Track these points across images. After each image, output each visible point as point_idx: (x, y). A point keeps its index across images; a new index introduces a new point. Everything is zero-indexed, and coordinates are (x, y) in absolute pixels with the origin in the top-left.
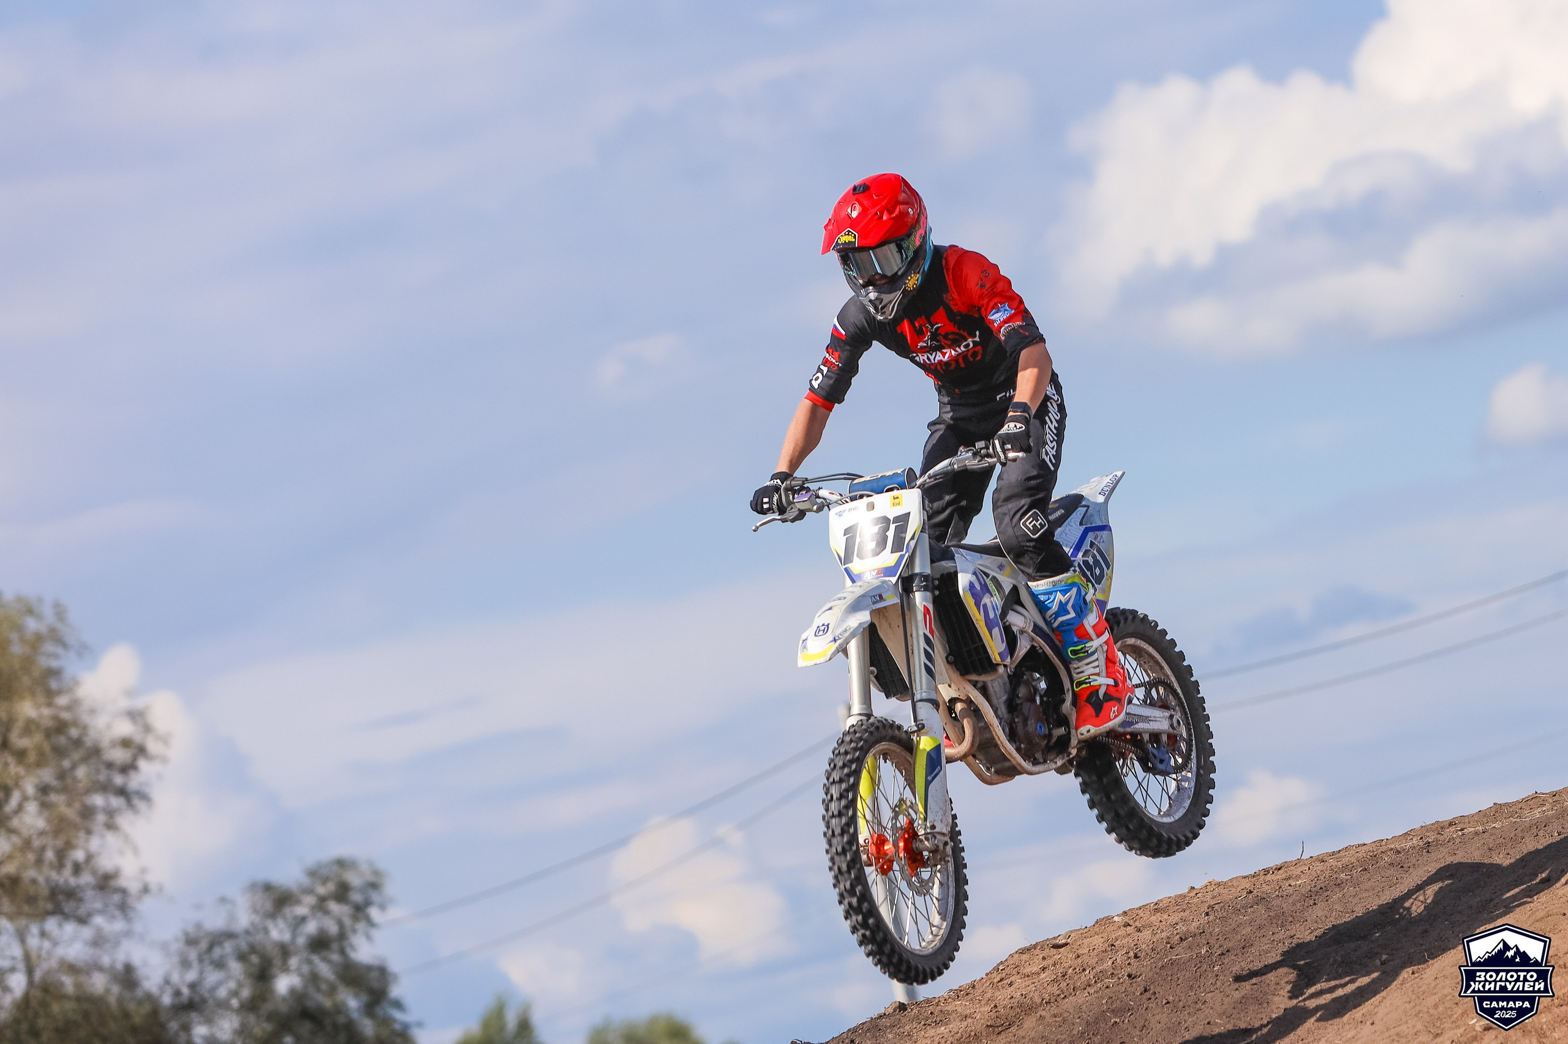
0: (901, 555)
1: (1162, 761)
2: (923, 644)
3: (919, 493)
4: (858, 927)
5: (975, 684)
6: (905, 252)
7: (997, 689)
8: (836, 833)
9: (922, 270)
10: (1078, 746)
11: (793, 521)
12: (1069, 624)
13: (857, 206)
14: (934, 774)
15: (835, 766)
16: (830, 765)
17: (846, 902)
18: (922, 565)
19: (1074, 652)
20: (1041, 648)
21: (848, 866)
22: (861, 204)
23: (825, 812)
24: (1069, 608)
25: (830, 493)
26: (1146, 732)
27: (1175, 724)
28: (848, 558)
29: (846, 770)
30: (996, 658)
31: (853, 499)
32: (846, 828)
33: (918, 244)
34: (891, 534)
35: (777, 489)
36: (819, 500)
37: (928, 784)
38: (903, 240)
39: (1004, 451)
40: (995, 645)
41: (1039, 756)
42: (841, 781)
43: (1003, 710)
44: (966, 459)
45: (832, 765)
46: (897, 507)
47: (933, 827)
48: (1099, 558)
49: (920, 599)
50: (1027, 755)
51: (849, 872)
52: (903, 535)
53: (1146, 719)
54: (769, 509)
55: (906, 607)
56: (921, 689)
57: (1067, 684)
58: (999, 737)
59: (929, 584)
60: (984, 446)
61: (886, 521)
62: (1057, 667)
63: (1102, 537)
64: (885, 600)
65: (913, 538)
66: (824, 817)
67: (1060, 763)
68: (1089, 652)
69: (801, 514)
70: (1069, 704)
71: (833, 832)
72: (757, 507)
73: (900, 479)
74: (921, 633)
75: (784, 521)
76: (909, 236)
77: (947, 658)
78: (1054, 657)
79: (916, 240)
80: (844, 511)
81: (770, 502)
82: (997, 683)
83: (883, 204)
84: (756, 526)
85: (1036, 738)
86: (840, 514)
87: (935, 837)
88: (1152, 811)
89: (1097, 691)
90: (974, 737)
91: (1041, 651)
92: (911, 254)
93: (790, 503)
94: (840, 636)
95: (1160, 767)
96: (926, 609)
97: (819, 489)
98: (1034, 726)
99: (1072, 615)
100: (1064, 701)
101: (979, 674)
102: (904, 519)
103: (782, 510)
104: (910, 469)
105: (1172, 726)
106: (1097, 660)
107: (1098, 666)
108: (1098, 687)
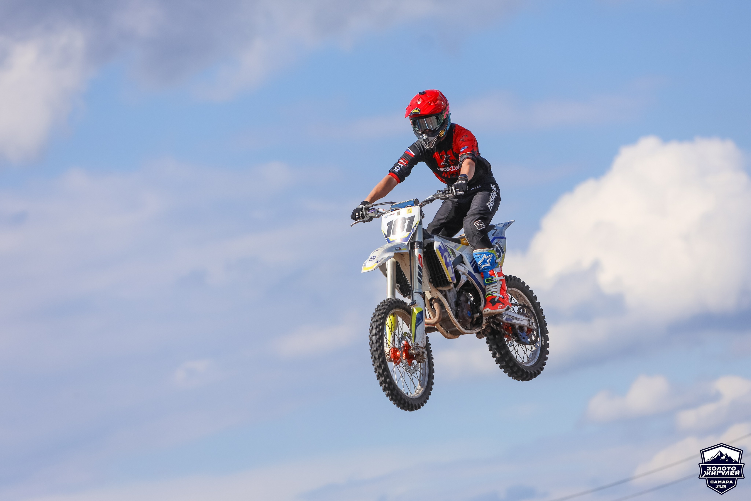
0: (410, 233)
1: (524, 338)
2: (417, 270)
3: (419, 208)
4: (383, 383)
5: (441, 292)
6: (439, 121)
7: (451, 296)
8: (374, 342)
9: (446, 129)
10: (486, 325)
11: (367, 221)
12: (487, 269)
13: (420, 99)
14: (419, 323)
15: (375, 315)
16: (373, 315)
17: (377, 372)
18: (419, 238)
19: (488, 281)
20: (471, 282)
21: (379, 356)
22: (422, 99)
23: (370, 334)
24: (488, 261)
25: (383, 210)
26: (517, 325)
27: (531, 324)
28: (388, 234)
29: (380, 317)
30: (450, 280)
31: (392, 211)
32: (378, 340)
33: (445, 117)
34: (406, 224)
35: (361, 209)
36: (378, 213)
37: (416, 326)
38: (439, 115)
39: (456, 191)
40: (449, 274)
41: (468, 326)
42: (377, 321)
43: (453, 305)
44: (439, 194)
45: (374, 315)
46: (410, 214)
47: (418, 344)
48: (499, 248)
49: (417, 251)
50: (463, 325)
51: (379, 359)
52: (411, 225)
53: (518, 319)
54: (359, 218)
55: (411, 254)
56: (416, 288)
57: (482, 298)
58: (451, 316)
59: (421, 245)
60: (447, 189)
61: (405, 219)
62: (478, 291)
63: (501, 241)
64: (401, 250)
65: (415, 226)
66: (369, 336)
67: (478, 331)
68: (494, 281)
69: (371, 219)
70: (482, 306)
71: (373, 342)
72: (353, 217)
73: (412, 203)
74: (417, 265)
75: (364, 222)
76: (441, 113)
77: (429, 280)
78: (477, 286)
79: (444, 116)
80: (388, 216)
81: (359, 215)
82: (451, 294)
83: (432, 99)
84: (352, 224)
85: (467, 317)
86: (386, 217)
87: (418, 349)
88: (519, 360)
89: (495, 298)
90: (440, 314)
91: (471, 283)
92: (442, 121)
93: (366, 214)
94: (380, 261)
95: (523, 340)
96: (420, 256)
97: (379, 208)
98: (466, 312)
99: (489, 265)
100: (480, 305)
101: (443, 287)
102: (412, 219)
103: (363, 217)
104: (416, 199)
105: (529, 324)
106: (497, 286)
107: (497, 289)
108: (495, 297)
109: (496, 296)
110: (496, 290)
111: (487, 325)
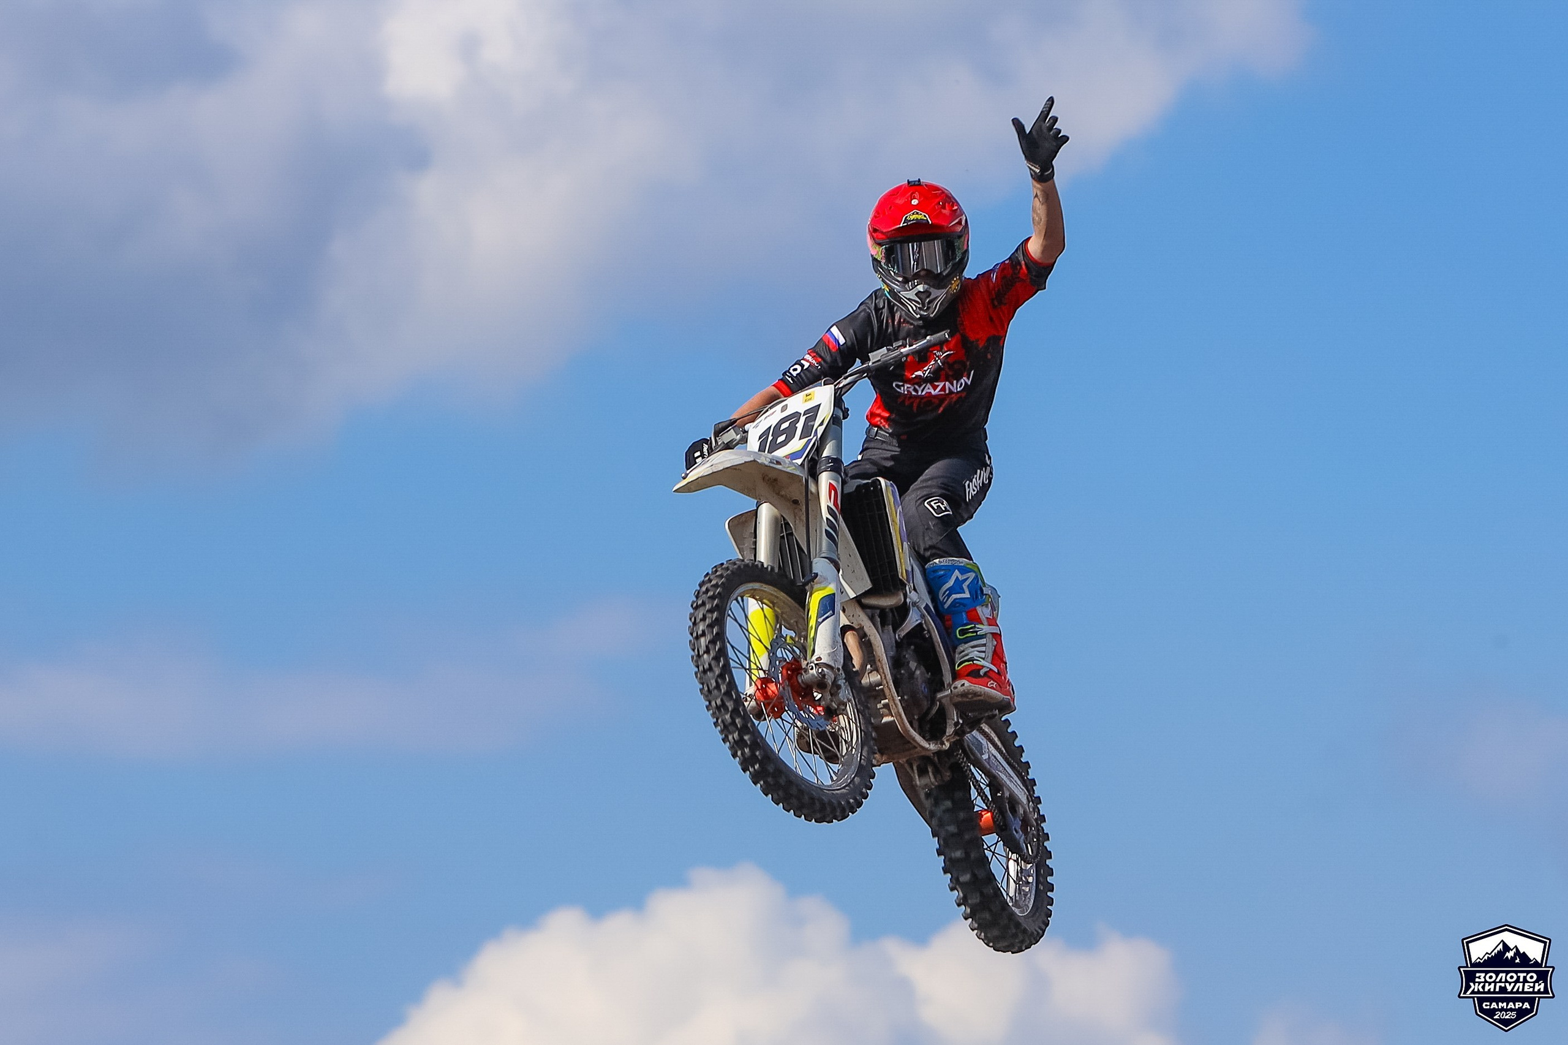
0: (809, 440)
2: (825, 514)
6: (954, 253)
12: (961, 604)
13: (916, 195)
14: (826, 617)
18: (832, 450)
19: (963, 632)
20: (927, 626)
24: (964, 587)
33: (964, 249)
34: (800, 424)
37: (818, 624)
38: (954, 238)
46: (808, 402)
47: (819, 659)
49: (826, 478)
50: (908, 710)
52: (812, 423)
56: (821, 551)
58: (885, 676)
59: (836, 465)
65: (821, 424)
68: (978, 633)
74: (824, 506)
76: (959, 237)
79: (963, 245)
86: (757, 426)
87: (821, 668)
89: (979, 670)
91: (926, 629)
92: (959, 255)
96: (832, 486)
99: (967, 595)
101: (880, 597)
102: (814, 410)
106: (984, 645)
107: (984, 652)
108: (981, 667)
109: (983, 667)
110: (983, 655)
111: (954, 742)
